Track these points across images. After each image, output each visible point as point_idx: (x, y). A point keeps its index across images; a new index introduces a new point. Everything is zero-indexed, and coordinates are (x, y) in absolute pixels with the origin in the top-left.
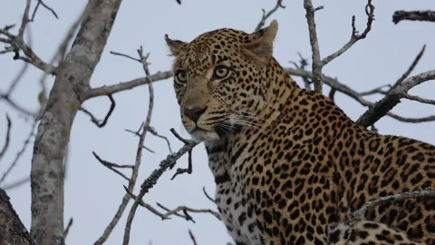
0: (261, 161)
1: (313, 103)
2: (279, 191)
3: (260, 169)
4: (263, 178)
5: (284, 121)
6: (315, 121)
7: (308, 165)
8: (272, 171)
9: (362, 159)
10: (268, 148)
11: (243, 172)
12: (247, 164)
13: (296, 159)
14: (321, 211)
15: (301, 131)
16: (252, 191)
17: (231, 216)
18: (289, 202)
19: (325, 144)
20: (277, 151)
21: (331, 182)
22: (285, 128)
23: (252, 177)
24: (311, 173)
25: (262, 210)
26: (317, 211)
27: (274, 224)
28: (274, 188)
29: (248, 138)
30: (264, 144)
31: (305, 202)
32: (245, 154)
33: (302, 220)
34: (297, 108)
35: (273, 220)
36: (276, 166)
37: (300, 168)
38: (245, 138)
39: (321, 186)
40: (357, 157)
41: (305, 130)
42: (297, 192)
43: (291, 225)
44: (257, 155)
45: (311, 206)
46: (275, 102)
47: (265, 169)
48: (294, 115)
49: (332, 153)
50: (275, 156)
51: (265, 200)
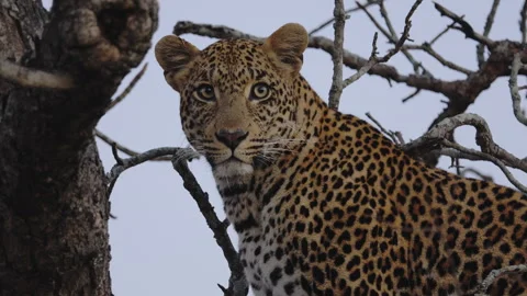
0: (305, 202)
1: (356, 129)
2: (334, 244)
3: (305, 212)
4: (311, 224)
5: (326, 152)
6: (365, 154)
7: (368, 212)
8: (321, 215)
9: (444, 208)
10: (311, 185)
11: (282, 214)
12: (287, 205)
13: (350, 202)
14: (388, 273)
15: (350, 165)
16: (295, 239)
17: (260, 271)
18: (348, 258)
19: (383, 185)
20: (324, 191)
21: (399, 236)
22: (327, 160)
23: (295, 222)
24: (374, 223)
25: (311, 265)
26: (384, 272)
27: (327, 284)
28: (326, 238)
29: (284, 171)
30: (305, 180)
31: (369, 259)
32: (282, 192)
33: (363, 282)
34: (337, 135)
35: (326, 280)
36: (326, 209)
37: (358, 215)
38: (280, 171)
39: (387, 240)
40: (435, 205)
41: (354, 164)
42: (359, 245)
43: (349, 288)
44: (299, 194)
45: (375, 265)
46: (308, 124)
47: (312, 213)
48: (336, 143)
49: (394, 197)
50: (321, 197)
51: (315, 253)
